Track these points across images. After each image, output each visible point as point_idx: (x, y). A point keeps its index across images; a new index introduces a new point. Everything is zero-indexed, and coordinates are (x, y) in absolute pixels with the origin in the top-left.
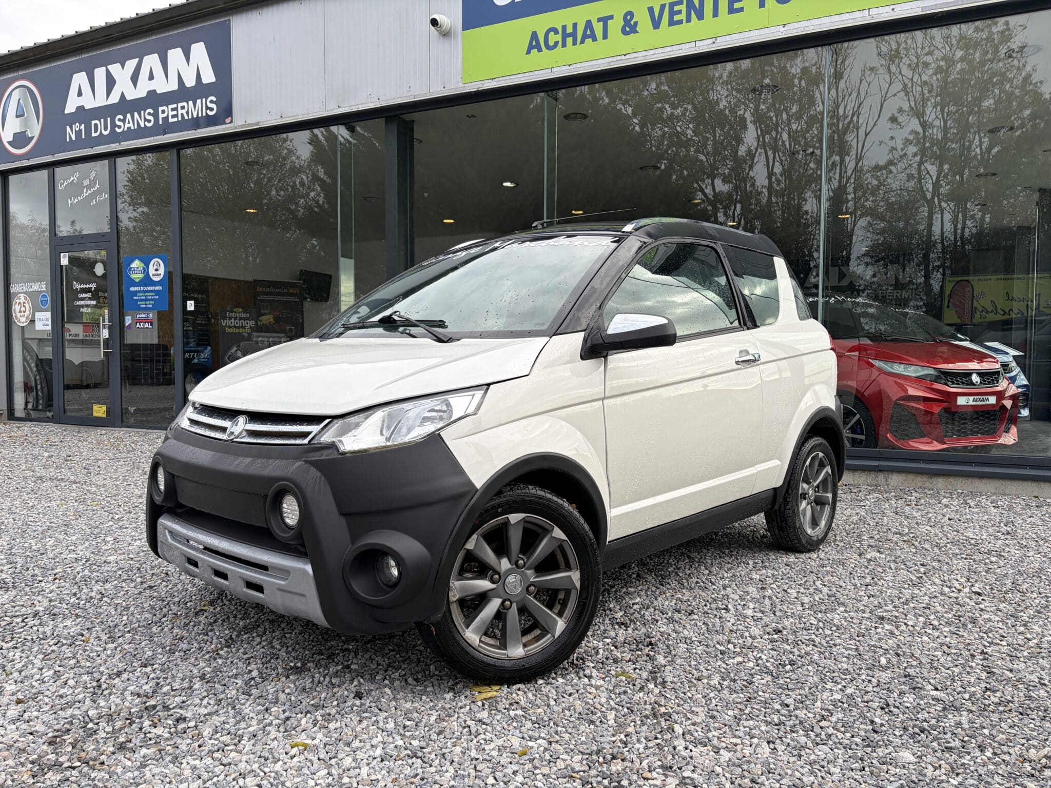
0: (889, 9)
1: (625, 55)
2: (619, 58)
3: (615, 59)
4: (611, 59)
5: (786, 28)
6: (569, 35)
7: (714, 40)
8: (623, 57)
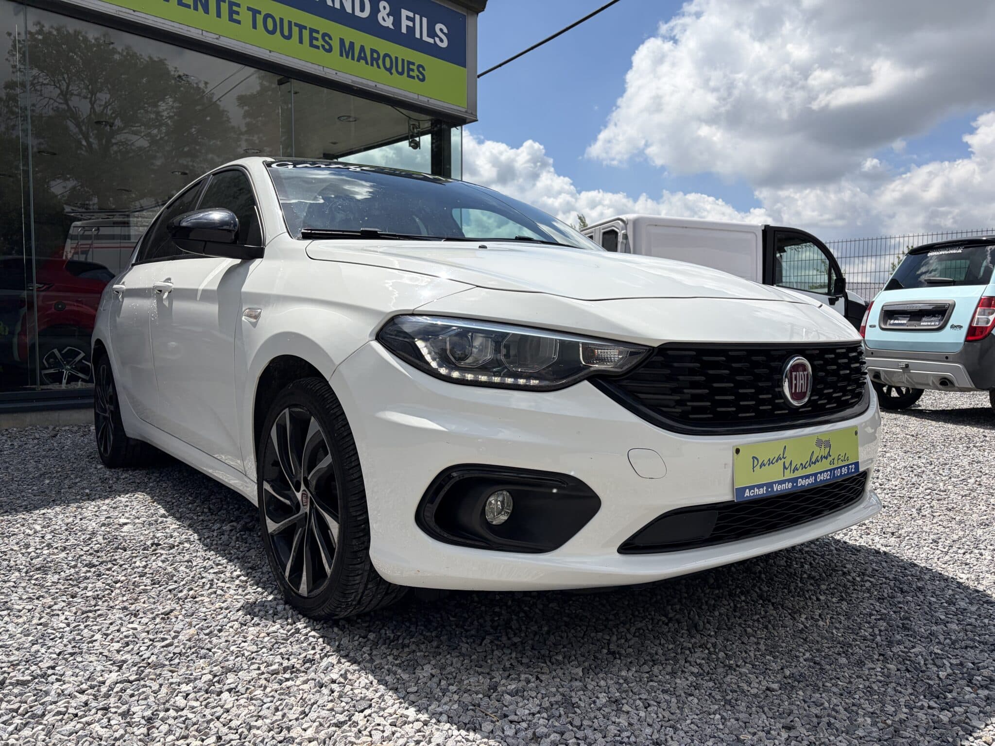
0: (334, 72)
1: (134, 11)
2: (128, 11)
3: (124, 10)
4: (120, 9)
5: (271, 54)
7: (218, 36)
8: (132, 12)
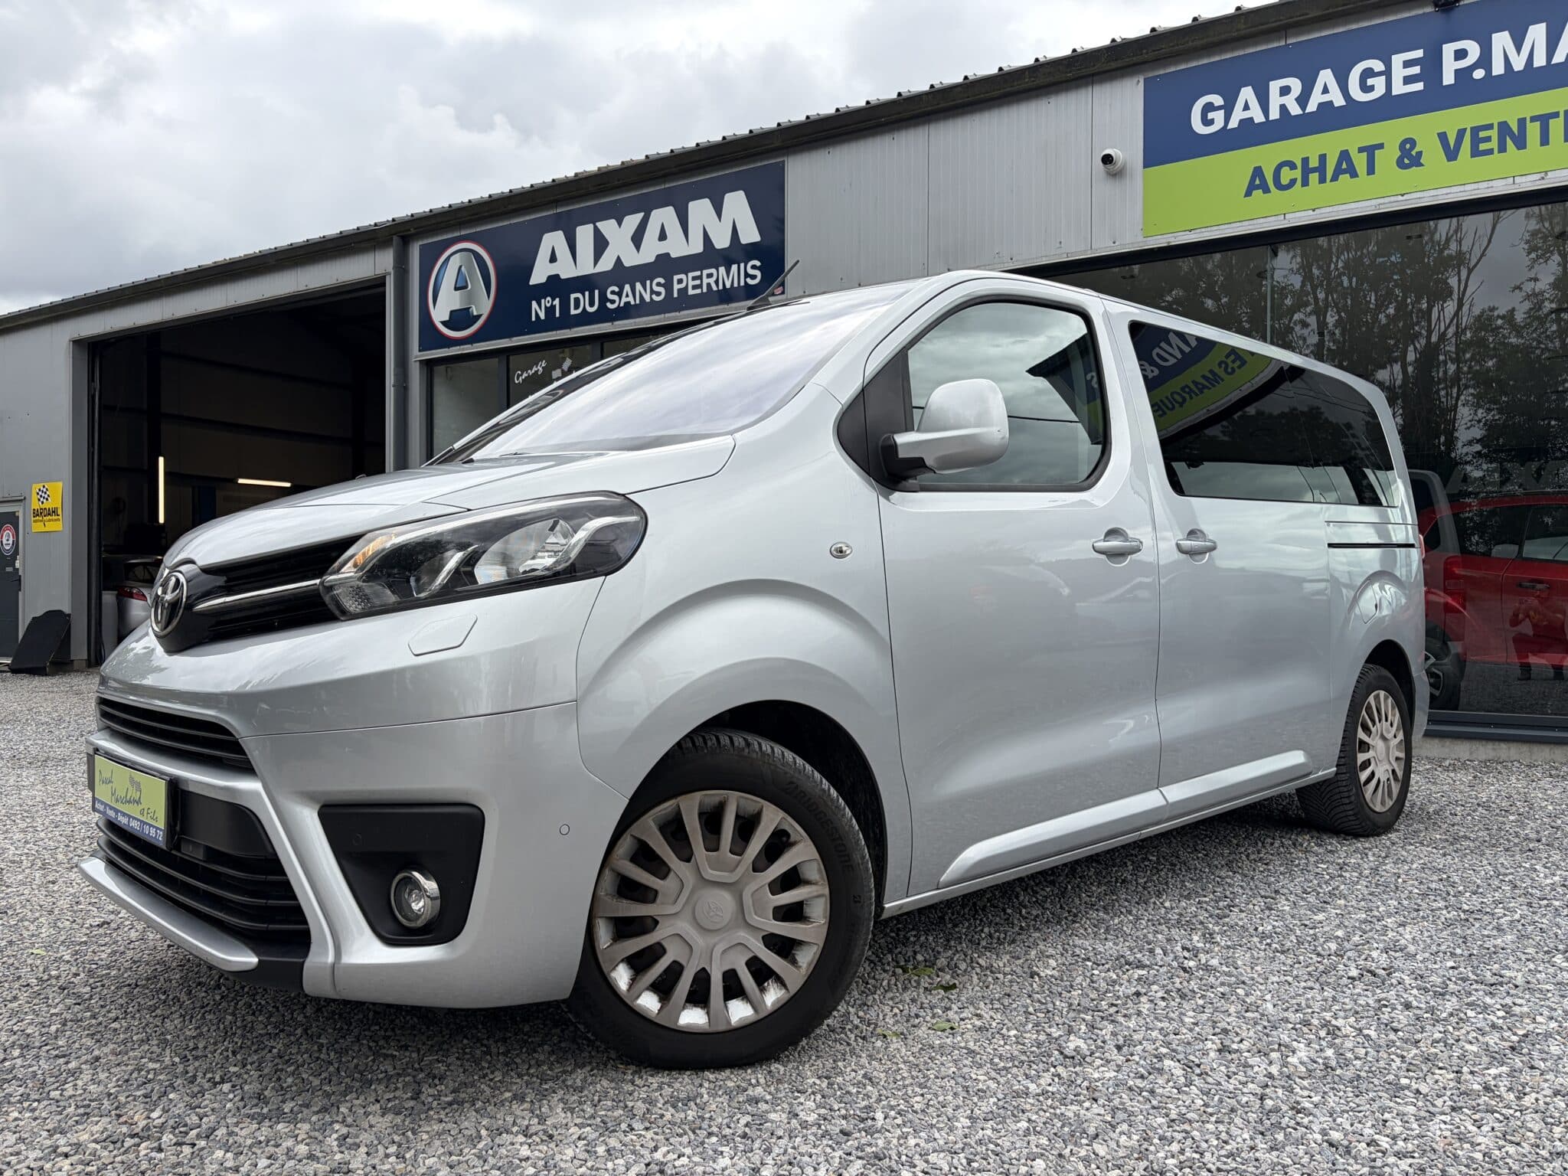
2: (1393, 199)
3: (1387, 200)
4: (1378, 201)
6: (1312, 171)
7: (1543, 175)
8: (1400, 198)
